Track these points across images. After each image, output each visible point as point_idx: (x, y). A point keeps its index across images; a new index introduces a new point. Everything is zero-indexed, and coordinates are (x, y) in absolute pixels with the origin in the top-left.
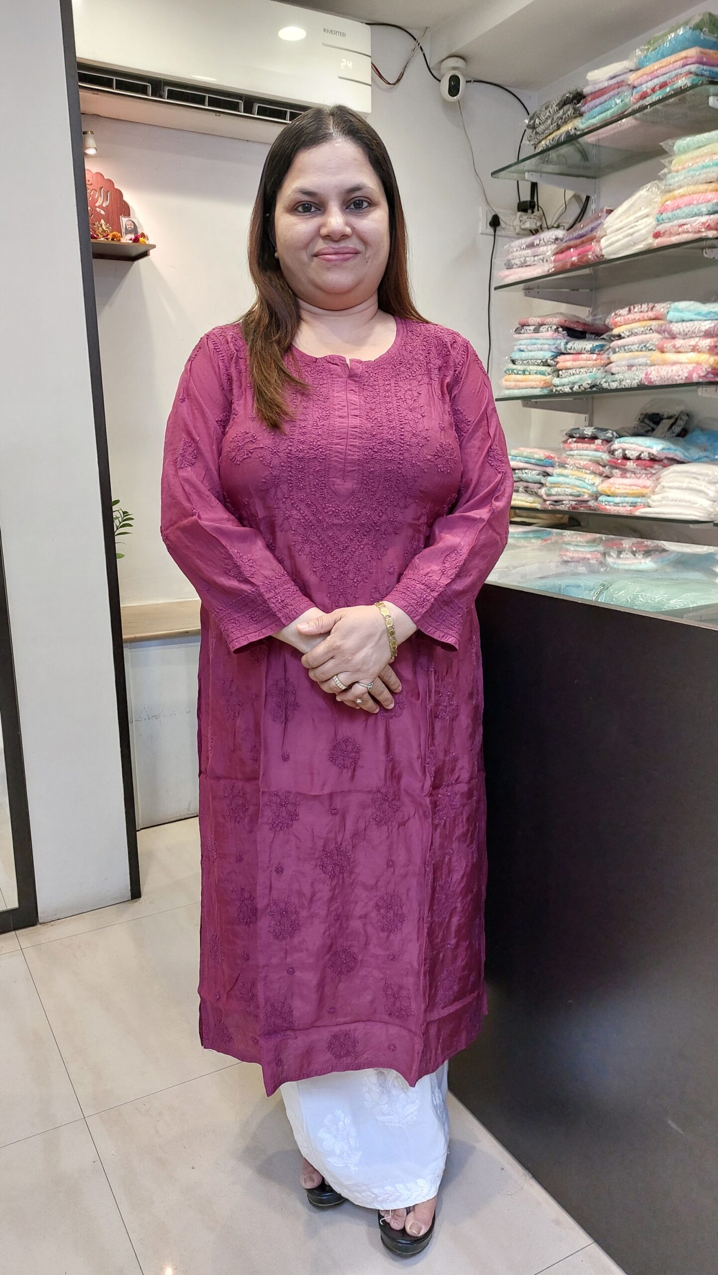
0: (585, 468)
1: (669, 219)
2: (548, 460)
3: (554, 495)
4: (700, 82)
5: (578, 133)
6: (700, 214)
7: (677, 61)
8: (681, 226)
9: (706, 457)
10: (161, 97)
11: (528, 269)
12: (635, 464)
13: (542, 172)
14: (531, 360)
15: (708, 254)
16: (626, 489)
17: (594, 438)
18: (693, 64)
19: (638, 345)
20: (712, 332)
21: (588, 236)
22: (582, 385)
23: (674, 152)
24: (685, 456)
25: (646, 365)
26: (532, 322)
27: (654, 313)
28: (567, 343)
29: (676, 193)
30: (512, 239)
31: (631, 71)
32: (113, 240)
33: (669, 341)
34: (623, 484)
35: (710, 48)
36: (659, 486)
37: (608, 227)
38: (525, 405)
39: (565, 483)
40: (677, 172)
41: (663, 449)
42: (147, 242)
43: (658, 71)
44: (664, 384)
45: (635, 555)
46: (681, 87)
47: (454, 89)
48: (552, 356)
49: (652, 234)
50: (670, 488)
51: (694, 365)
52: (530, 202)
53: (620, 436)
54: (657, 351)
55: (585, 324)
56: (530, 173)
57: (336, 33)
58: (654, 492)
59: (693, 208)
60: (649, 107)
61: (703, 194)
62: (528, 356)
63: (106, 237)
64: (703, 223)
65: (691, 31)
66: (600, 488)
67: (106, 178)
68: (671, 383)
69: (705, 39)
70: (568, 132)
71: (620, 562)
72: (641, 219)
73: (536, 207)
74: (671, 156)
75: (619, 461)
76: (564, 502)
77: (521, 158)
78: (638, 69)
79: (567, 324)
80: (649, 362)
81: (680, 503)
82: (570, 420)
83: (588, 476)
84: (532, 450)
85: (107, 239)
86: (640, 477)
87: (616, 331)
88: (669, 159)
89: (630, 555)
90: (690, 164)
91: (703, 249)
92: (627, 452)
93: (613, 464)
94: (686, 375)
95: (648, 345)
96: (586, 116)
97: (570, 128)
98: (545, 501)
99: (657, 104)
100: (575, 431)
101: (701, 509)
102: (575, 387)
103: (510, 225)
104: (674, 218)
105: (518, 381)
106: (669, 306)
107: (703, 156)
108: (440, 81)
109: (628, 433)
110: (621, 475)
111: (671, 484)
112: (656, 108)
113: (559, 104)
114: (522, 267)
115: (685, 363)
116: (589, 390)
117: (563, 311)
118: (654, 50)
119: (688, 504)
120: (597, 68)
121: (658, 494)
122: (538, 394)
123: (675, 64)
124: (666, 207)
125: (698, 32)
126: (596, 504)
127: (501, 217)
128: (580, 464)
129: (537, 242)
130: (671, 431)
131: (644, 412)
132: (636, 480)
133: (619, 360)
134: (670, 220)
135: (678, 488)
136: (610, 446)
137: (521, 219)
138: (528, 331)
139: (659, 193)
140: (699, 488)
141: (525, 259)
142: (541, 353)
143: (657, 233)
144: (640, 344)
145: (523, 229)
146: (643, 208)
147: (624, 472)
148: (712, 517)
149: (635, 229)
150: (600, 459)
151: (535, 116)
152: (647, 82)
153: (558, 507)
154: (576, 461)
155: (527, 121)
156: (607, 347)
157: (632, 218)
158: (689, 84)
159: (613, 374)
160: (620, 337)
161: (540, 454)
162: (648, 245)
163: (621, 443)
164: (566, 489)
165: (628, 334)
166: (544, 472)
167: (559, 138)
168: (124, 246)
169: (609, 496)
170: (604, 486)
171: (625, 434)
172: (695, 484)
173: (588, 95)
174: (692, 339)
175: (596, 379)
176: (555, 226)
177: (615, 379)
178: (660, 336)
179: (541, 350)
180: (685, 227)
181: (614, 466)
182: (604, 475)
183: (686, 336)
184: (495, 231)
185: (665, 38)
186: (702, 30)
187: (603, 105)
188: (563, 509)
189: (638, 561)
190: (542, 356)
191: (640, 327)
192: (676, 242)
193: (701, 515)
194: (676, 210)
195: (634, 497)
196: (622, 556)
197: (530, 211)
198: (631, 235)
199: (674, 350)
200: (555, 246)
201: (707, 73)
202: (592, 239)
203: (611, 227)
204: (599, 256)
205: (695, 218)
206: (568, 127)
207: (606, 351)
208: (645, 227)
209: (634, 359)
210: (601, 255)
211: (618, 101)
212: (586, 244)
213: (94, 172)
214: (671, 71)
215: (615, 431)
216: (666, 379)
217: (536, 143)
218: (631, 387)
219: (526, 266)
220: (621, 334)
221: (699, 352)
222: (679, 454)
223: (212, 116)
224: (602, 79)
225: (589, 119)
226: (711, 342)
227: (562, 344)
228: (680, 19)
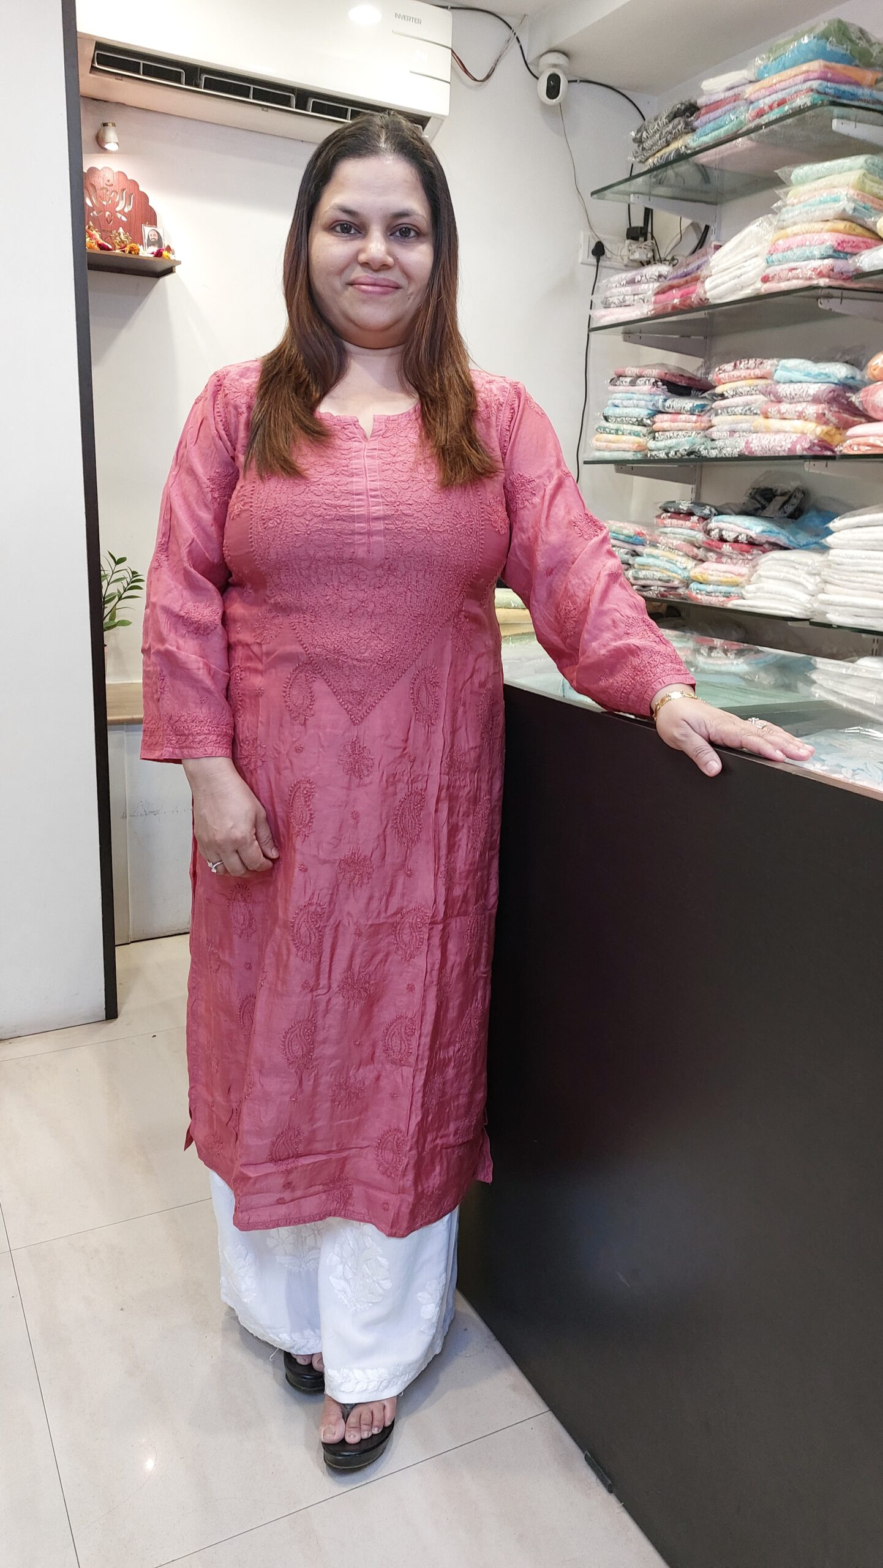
0: (677, 549)
1: (780, 261)
2: (639, 537)
3: (641, 579)
4: (821, 102)
5: (689, 151)
6: (814, 258)
7: (797, 75)
8: (791, 270)
9: (816, 543)
10: (197, 86)
11: (628, 309)
12: (731, 548)
13: (652, 195)
14: (626, 417)
15: (824, 305)
16: (719, 576)
17: (690, 514)
18: (815, 79)
19: (742, 408)
20: (821, 397)
21: (693, 275)
22: (678, 451)
23: (792, 182)
24: (791, 541)
25: (750, 431)
26: (629, 372)
27: (761, 370)
28: (665, 400)
29: (789, 231)
30: (619, 271)
31: (751, 82)
32: (130, 252)
33: (774, 404)
34: (717, 570)
35: (837, 62)
36: (755, 575)
37: (713, 267)
38: (618, 471)
39: (655, 566)
40: (793, 205)
41: (763, 532)
42: (172, 257)
43: (778, 86)
44: (765, 455)
45: (726, 655)
46: (801, 106)
47: (553, 90)
48: (649, 414)
49: (760, 279)
50: (767, 577)
51: (799, 435)
52: (641, 228)
53: (720, 513)
54: (761, 416)
55: (690, 378)
56: (637, 195)
57: (409, 19)
58: (749, 582)
59: (805, 250)
60: (764, 127)
61: (818, 235)
62: (623, 412)
63: (123, 249)
64: (814, 269)
65: (815, 40)
66: (692, 574)
67: (129, 178)
68: (773, 455)
69: (832, 50)
70: (678, 150)
71: (710, 661)
72: (750, 259)
73: (650, 235)
74: (788, 186)
75: (715, 543)
76: (652, 588)
78: (757, 81)
79: (667, 378)
80: (752, 429)
81: (776, 596)
82: (671, 491)
83: (679, 559)
84: (622, 524)
85: (124, 251)
86: (736, 563)
87: (719, 390)
88: (785, 190)
89: (721, 654)
90: (807, 198)
91: (818, 298)
92: (724, 533)
93: (708, 546)
94: (789, 446)
95: (752, 409)
96: (698, 131)
97: (680, 146)
99: (773, 124)
100: (670, 505)
101: (799, 604)
102: (672, 452)
103: (617, 255)
104: (785, 260)
105: (610, 442)
106: (776, 363)
107: (821, 188)
108: (537, 78)
109: (732, 510)
110: (716, 559)
111: (768, 574)
112: (773, 129)
113: (668, 116)
114: (621, 306)
115: (790, 432)
116: (686, 457)
117: (664, 361)
118: (775, 59)
119: (783, 597)
120: (714, 76)
121: (754, 583)
122: (631, 459)
123: (795, 78)
124: (778, 247)
125: (822, 42)
126: (687, 592)
127: (605, 243)
128: (672, 544)
129: (638, 278)
130: (782, 510)
131: (757, 486)
132: (732, 565)
133: (721, 423)
134: (780, 262)
135: (775, 578)
136: (707, 524)
137: (630, 248)
138: (624, 383)
139: (770, 230)
140: (797, 579)
141: (624, 298)
142: (637, 410)
143: (765, 277)
144: (745, 406)
145: (632, 261)
146: (752, 246)
147: (720, 556)
148: (809, 614)
149: (743, 270)
150: (695, 539)
151: (642, 129)
152: (765, 97)
154: (669, 540)
155: (633, 134)
156: (709, 408)
157: (740, 257)
158: (809, 104)
159: (713, 440)
160: (722, 396)
161: (630, 529)
162: (756, 289)
163: (718, 521)
164: (655, 573)
165: (732, 393)
166: (634, 551)
167: (667, 157)
169: (701, 583)
170: (697, 571)
171: (729, 511)
172: (792, 574)
173: (702, 107)
174: (799, 405)
175: (694, 444)
176: (669, 258)
177: (714, 446)
178: (766, 399)
179: (637, 406)
180: (798, 271)
181: (709, 549)
182: (698, 558)
183: (793, 400)
184: (598, 261)
185: (787, 47)
186: (828, 40)
187: (718, 120)
189: (730, 661)
190: (638, 414)
191: (746, 386)
192: (786, 289)
193: (797, 610)
194: (787, 251)
195: (727, 586)
196: (713, 654)
198: (739, 277)
199: (779, 415)
200: (658, 284)
201: (831, 91)
202: (697, 279)
203: (717, 266)
204: (703, 299)
205: (806, 262)
206: (679, 144)
207: (707, 413)
208: (753, 269)
209: (736, 423)
210: (706, 299)
211: (733, 117)
212: (690, 284)
213: (116, 170)
214: (791, 87)
215: (716, 509)
216: (767, 450)
217: (643, 160)
218: (732, 458)
219: (625, 306)
220: (725, 393)
221: (806, 420)
222: (782, 538)
223: (258, 111)
224: (719, 90)
225: (702, 136)
226: (818, 410)
227: (661, 401)
228: (806, 26)
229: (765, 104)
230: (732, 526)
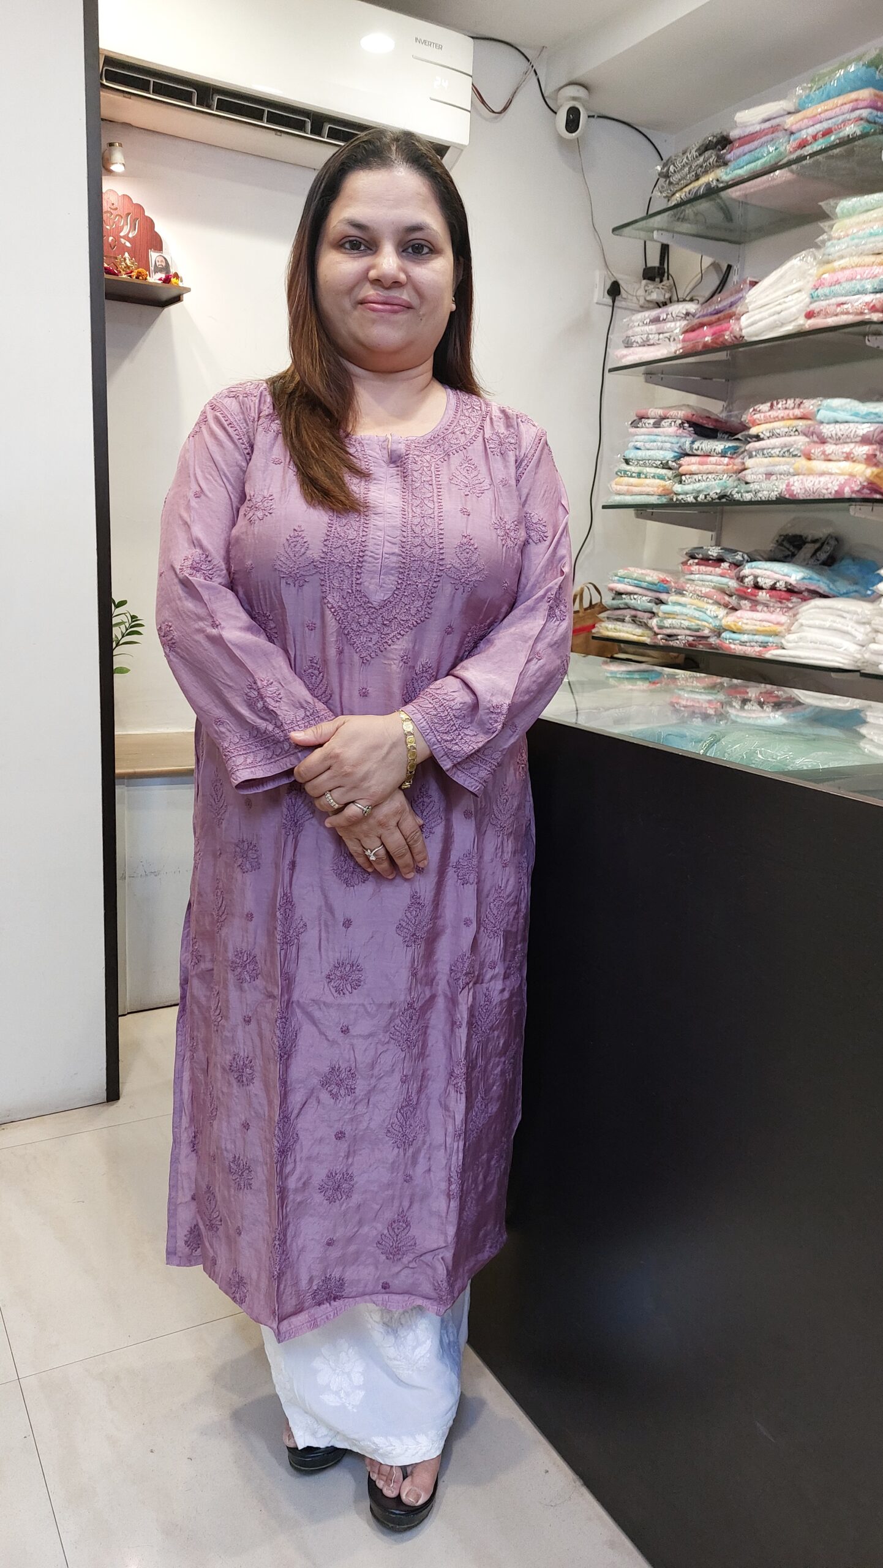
0: (706, 596)
1: (826, 295)
2: (663, 584)
3: (667, 628)
4: (872, 130)
5: (721, 185)
6: (863, 292)
7: (845, 104)
8: (839, 305)
9: (856, 591)
10: (209, 107)
11: (652, 348)
12: (768, 595)
13: (674, 232)
14: (649, 460)
15: (872, 342)
16: (756, 625)
17: (720, 560)
18: (865, 108)
19: (779, 449)
20: (871, 438)
21: (726, 312)
22: (709, 494)
23: (836, 214)
24: (831, 589)
25: (789, 474)
26: (653, 414)
27: (802, 410)
28: (693, 442)
29: (836, 264)
30: (634, 312)
31: (789, 113)
32: (137, 278)
33: (817, 445)
34: (752, 619)
36: (796, 623)
37: (751, 302)
38: (638, 516)
39: (682, 614)
40: (839, 239)
41: (804, 578)
42: (181, 284)
43: (822, 115)
44: (808, 498)
45: (762, 707)
46: (849, 136)
47: (572, 124)
48: (674, 457)
49: (803, 314)
50: (810, 626)
51: (847, 477)
52: (658, 268)
53: (752, 560)
54: (802, 457)
55: (717, 421)
56: (660, 232)
57: (430, 44)
58: (789, 631)
59: (855, 284)
60: (808, 157)
61: (869, 268)
62: (645, 455)
63: (129, 274)
64: (866, 303)
65: (864, 67)
66: (724, 622)
67: (134, 202)
68: (817, 497)
69: (881, 79)
70: (708, 184)
71: (744, 714)
72: (792, 294)
73: (666, 275)
74: (833, 219)
75: (749, 590)
76: (679, 637)
77: (650, 213)
78: (797, 111)
79: (694, 419)
80: (791, 470)
81: (821, 646)
82: (692, 537)
83: (710, 607)
84: (643, 571)
85: (130, 276)
86: (773, 611)
87: (754, 431)
88: (831, 222)
89: (757, 707)
90: (855, 231)
91: (865, 335)
92: (759, 580)
93: (741, 594)
94: (836, 488)
95: (791, 451)
96: (731, 165)
97: (711, 179)
98: (656, 634)
99: (819, 154)
100: (698, 551)
101: (846, 655)
102: (701, 496)
103: (633, 296)
104: (832, 294)
106: (820, 402)
107: (870, 221)
108: (556, 113)
109: (762, 557)
110: (750, 607)
111: (811, 622)
112: (817, 160)
113: (699, 149)
114: (644, 346)
115: (836, 474)
116: (717, 501)
117: (691, 404)
118: (818, 89)
119: (830, 647)
120: (748, 107)
121: (794, 633)
122: (655, 502)
123: (842, 107)
124: (823, 281)
125: (872, 69)
126: (718, 641)
127: (620, 282)
128: (701, 591)
129: (663, 316)
130: (815, 558)
131: (785, 534)
132: (769, 614)
133: (756, 466)
134: (826, 297)
135: (819, 628)
136: (739, 572)
137: (647, 288)
138: (647, 425)
139: (815, 264)
140: (845, 628)
141: (648, 337)
142: (661, 452)
143: (810, 312)
144: (782, 449)
145: (648, 301)
146: (794, 281)
147: (755, 604)
148: (859, 665)
149: (784, 306)
150: (726, 587)
151: (670, 164)
152: (808, 128)
153: (671, 643)
154: (697, 588)
155: (659, 168)
156: (743, 450)
157: (780, 292)
158: (859, 133)
159: (747, 483)
160: (758, 438)
161: (653, 576)
162: (798, 326)
163: (752, 568)
164: (683, 622)
165: (768, 435)
166: (657, 599)
167: (697, 191)
168: (152, 286)
169: (734, 632)
170: (730, 620)
172: (839, 623)
173: (735, 140)
174: (846, 445)
175: (726, 488)
176: (688, 299)
177: (749, 489)
178: (807, 440)
179: (662, 449)
180: (845, 306)
181: (743, 596)
182: (731, 606)
183: (839, 440)
184: (614, 302)
185: (833, 75)
186: (877, 68)
187: (753, 153)
188: (677, 645)
189: (766, 715)
190: (662, 457)
191: (784, 427)
192: (833, 324)
193: (846, 661)
194: (835, 285)
195: (763, 635)
196: (746, 707)
197: (658, 280)
198: (779, 313)
199: (823, 456)
200: (685, 322)
201: (881, 121)
202: (730, 316)
203: (755, 302)
204: (738, 337)
205: (857, 296)
206: (709, 178)
207: (740, 455)
208: (796, 305)
209: (774, 465)
210: (741, 337)
211: (771, 149)
212: (722, 322)
213: (120, 194)
214: (837, 116)
215: (747, 554)
216: (811, 493)
217: (669, 195)
218: (768, 501)
219: (649, 345)
220: (760, 434)
221: (854, 461)
222: (822, 586)
223: (271, 136)
224: (754, 122)
225: (735, 170)
226: (869, 450)
227: (688, 443)
228: (853, 54)
229: (807, 134)
230: (768, 573)
